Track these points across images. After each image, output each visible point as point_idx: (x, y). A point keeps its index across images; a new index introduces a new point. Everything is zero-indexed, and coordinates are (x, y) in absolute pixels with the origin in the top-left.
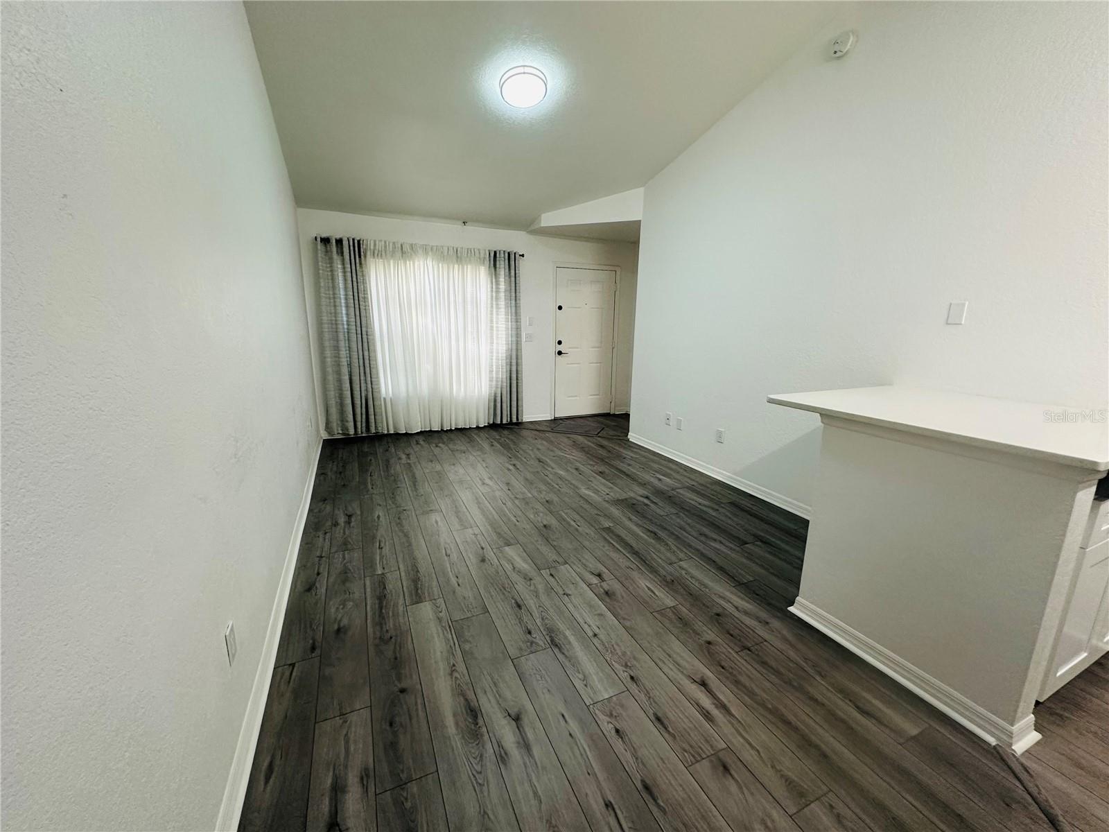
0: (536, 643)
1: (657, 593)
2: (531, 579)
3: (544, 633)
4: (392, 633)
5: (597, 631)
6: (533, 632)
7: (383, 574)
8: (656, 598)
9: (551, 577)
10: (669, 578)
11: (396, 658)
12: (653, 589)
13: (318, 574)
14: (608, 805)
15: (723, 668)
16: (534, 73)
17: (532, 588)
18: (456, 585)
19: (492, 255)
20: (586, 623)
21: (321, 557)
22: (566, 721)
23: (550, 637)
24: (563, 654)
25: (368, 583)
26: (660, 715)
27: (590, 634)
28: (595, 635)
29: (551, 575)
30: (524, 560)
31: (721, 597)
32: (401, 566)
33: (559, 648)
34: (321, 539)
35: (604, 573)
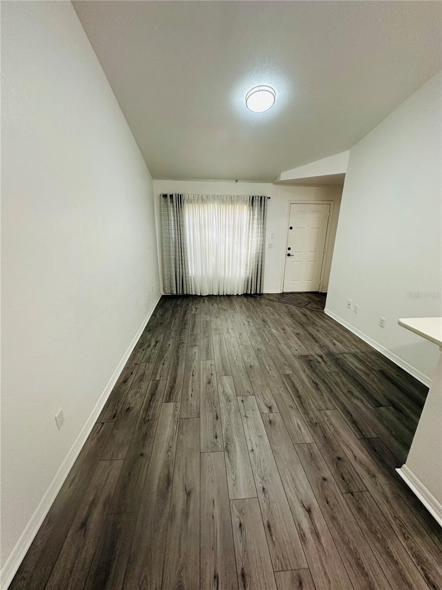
0: (218, 446)
1: (302, 430)
2: (230, 401)
3: (224, 440)
4: (150, 417)
5: (255, 448)
6: (218, 437)
7: (159, 380)
8: (300, 433)
9: (241, 402)
10: (315, 421)
11: (146, 433)
12: (301, 426)
13: (132, 374)
14: (216, 577)
15: (327, 503)
16: (269, 90)
17: (228, 407)
18: (190, 395)
19: (251, 198)
20: (250, 440)
21: (136, 364)
22: (214, 507)
23: (227, 444)
24: (229, 458)
25: (150, 384)
26: (271, 524)
27: (250, 449)
28: (253, 450)
29: (242, 401)
30: (231, 388)
31: (346, 445)
32: (169, 378)
33: (228, 453)
34: (140, 354)
35: (274, 407)
